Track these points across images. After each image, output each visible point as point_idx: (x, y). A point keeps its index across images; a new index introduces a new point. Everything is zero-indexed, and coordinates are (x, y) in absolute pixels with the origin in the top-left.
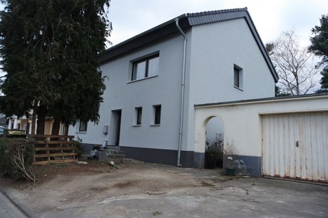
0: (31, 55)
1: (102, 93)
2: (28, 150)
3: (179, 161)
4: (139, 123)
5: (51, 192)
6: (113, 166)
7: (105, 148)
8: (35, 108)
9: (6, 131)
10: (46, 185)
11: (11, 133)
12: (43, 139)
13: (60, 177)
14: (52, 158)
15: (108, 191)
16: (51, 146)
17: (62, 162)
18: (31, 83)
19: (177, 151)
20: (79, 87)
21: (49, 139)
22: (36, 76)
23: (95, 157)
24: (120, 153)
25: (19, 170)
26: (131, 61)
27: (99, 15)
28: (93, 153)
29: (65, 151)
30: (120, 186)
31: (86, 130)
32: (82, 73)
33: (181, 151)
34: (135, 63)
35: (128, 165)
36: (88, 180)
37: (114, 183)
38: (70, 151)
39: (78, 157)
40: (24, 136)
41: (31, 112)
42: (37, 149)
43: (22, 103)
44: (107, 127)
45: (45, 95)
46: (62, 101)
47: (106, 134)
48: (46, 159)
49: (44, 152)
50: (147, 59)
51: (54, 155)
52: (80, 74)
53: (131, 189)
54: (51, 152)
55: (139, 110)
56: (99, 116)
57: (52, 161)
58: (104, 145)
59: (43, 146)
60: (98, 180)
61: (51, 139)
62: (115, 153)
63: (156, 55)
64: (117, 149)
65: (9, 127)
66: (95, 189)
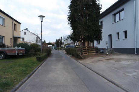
0: (78, 24)
1: (102, 30)
2: (81, 50)
3: (136, 52)
4: (119, 38)
5: (88, 61)
6: (108, 55)
7: (107, 49)
8: (82, 38)
9: (75, 46)
10: (87, 59)
11: (76, 46)
12: (85, 47)
13: (90, 58)
14: (88, 53)
15: (103, 61)
16: (87, 49)
17: (91, 54)
18: (79, 32)
19: (134, 48)
20: (93, 30)
21: (87, 47)
22: (80, 30)
23: (102, 52)
24: (113, 50)
25: (80, 56)
26: (113, 15)
27: (96, 3)
28: (102, 51)
29: (92, 51)
30: (108, 60)
31: (100, 43)
32: (94, 25)
33: (136, 48)
34: (115, 15)
35: (114, 54)
36: (98, 58)
37: (106, 59)
38: (94, 51)
39: (97, 52)
40: (80, 47)
41: (81, 40)
42: (84, 50)
43: (78, 38)
44: (107, 41)
45: (84, 35)
46: (89, 35)
47: (107, 44)
48: (87, 53)
49: (86, 51)
50: (119, 12)
51: (89, 52)
52: (93, 26)
53: (110, 60)
54: (88, 51)
55: (118, 33)
56: (102, 38)
57: (89, 54)
58: (106, 48)
59: (85, 49)
60: (101, 58)
61: (88, 47)
62: (110, 51)
63: (123, 10)
64: (111, 49)
65: (76, 45)
66: (100, 60)
